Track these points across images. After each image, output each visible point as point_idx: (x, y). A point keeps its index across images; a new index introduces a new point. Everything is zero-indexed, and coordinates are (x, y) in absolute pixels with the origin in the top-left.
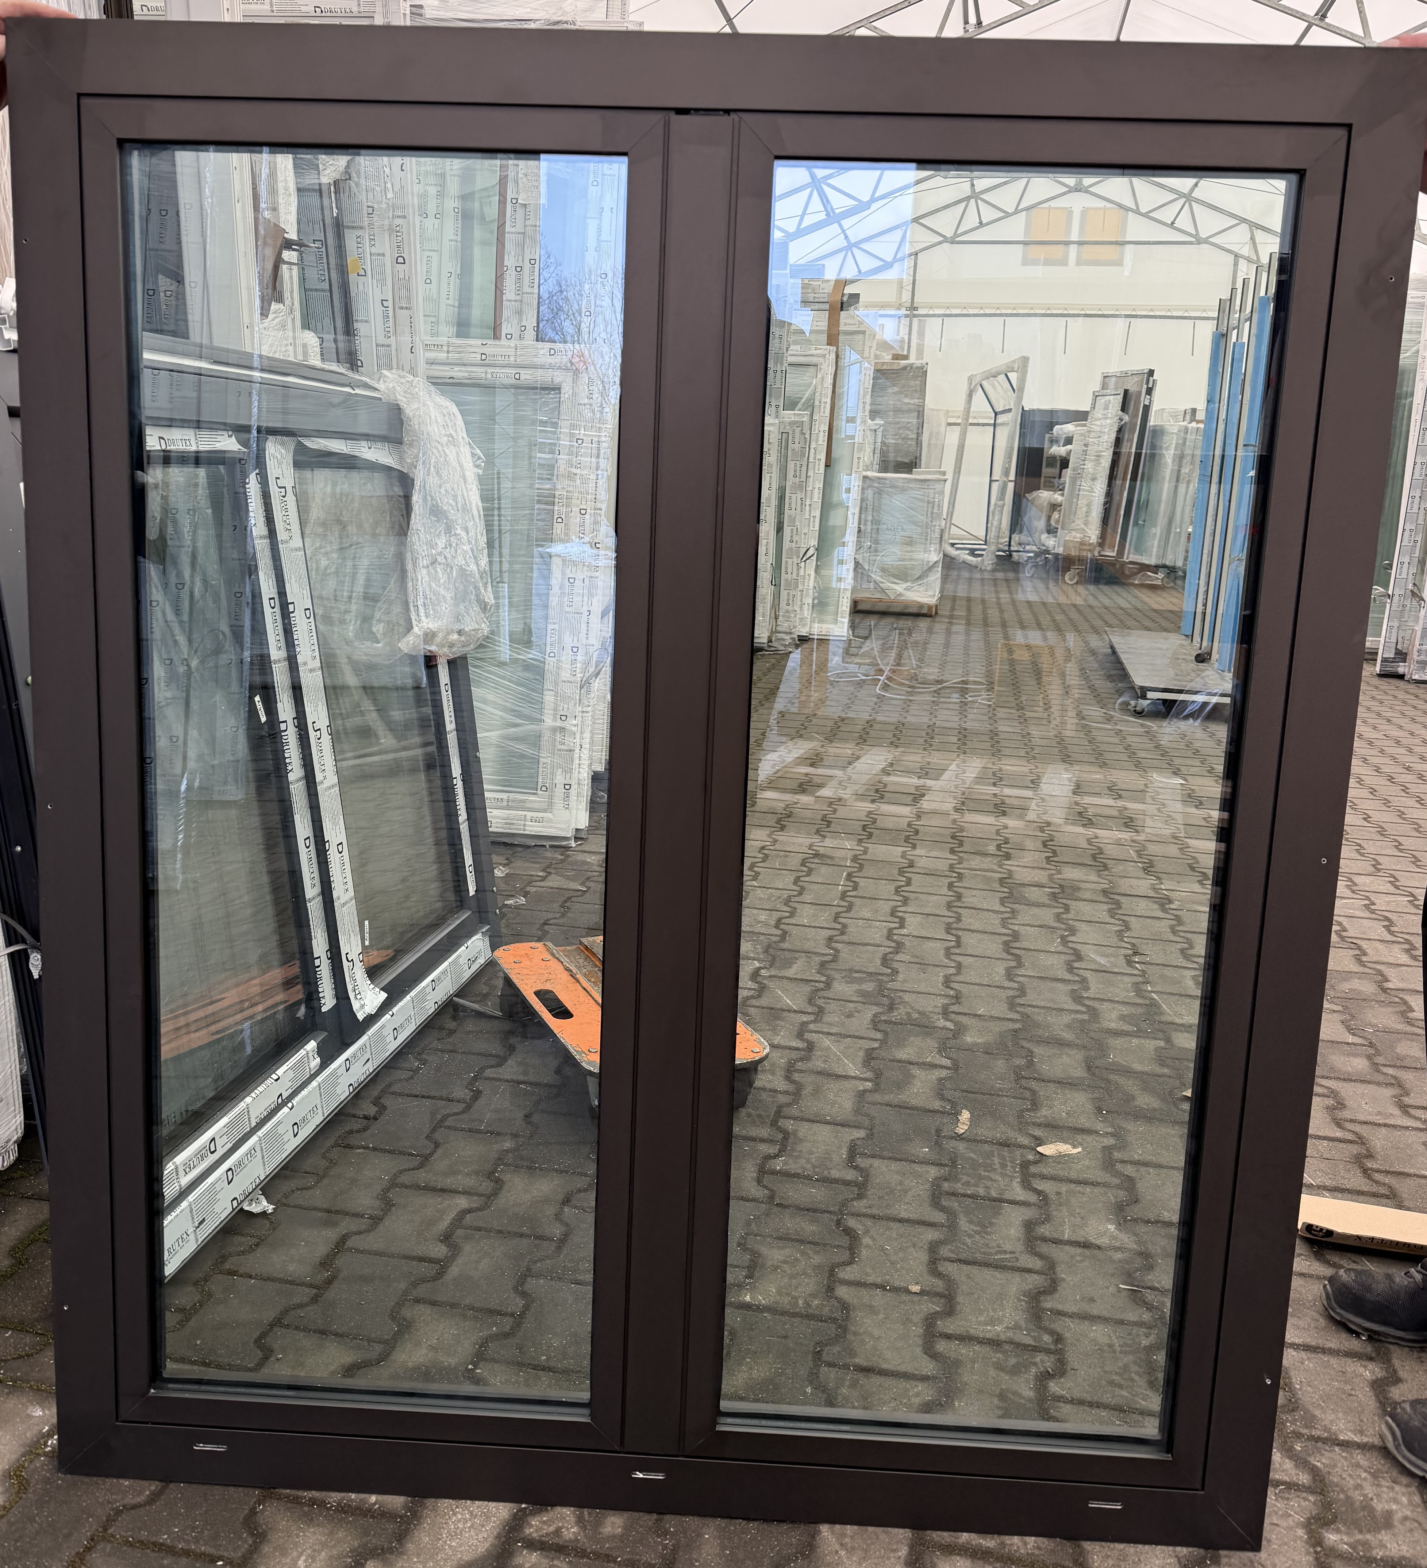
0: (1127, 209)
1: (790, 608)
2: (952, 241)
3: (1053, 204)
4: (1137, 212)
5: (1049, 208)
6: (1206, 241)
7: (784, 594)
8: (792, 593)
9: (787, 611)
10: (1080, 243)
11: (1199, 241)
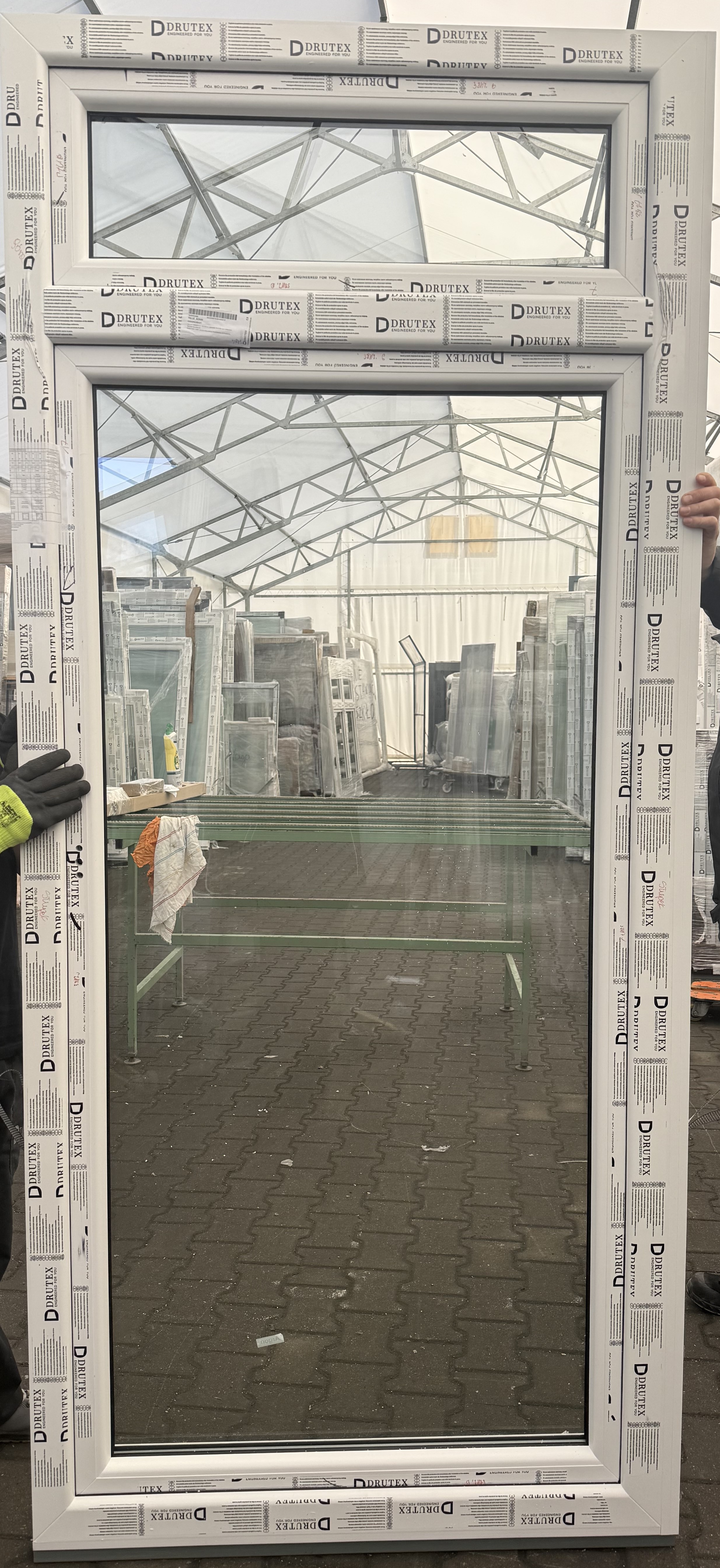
0: (496, 516)
2: (373, 541)
3: (443, 513)
4: (504, 517)
5: (442, 516)
6: (554, 537)
10: (466, 541)
11: (550, 537)
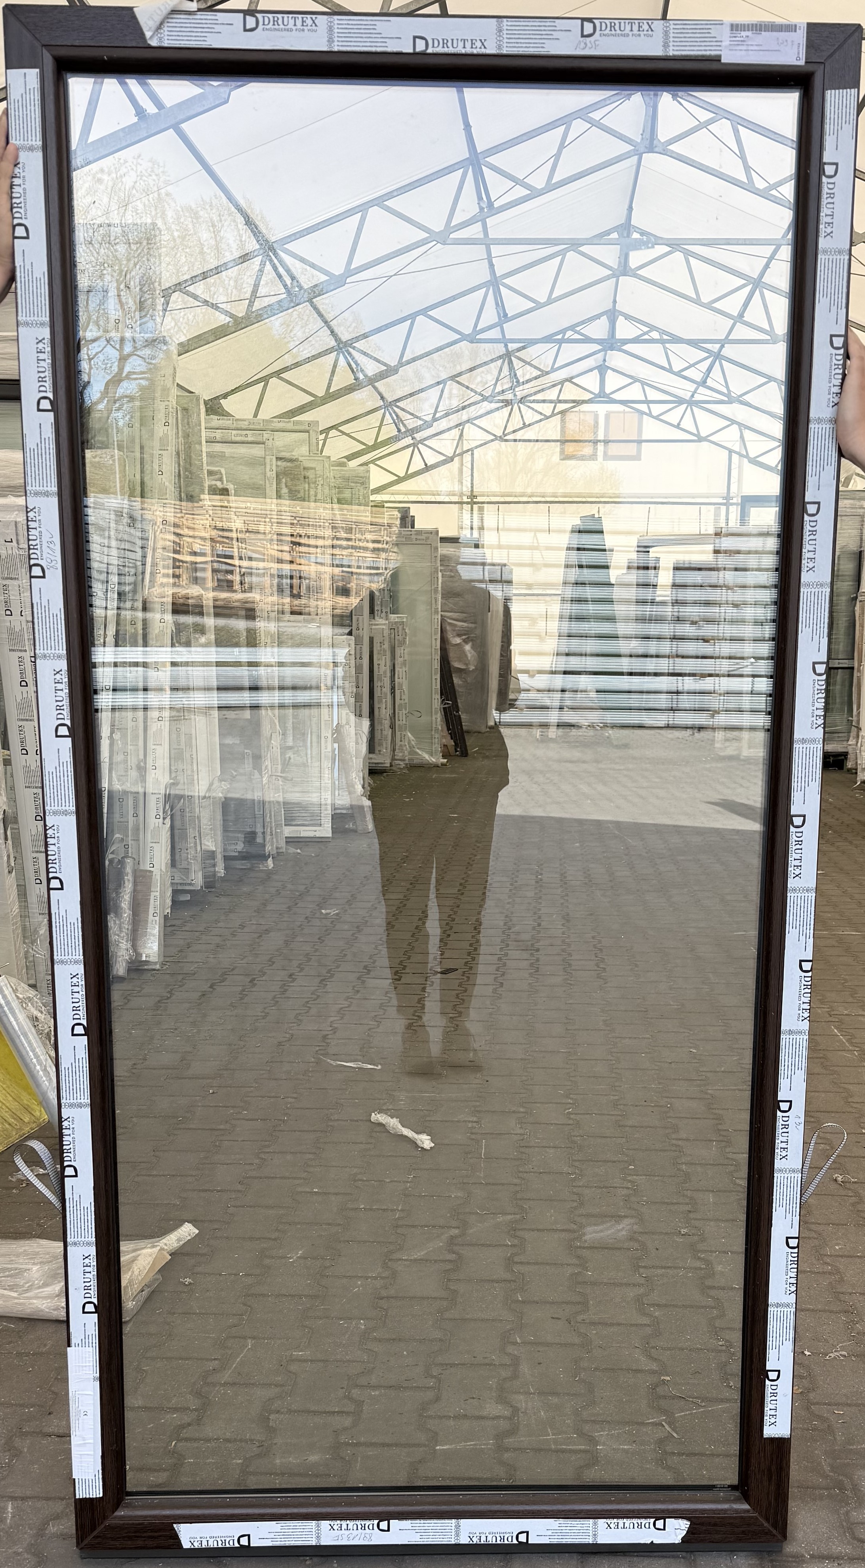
0: (642, 413)
1: (402, 743)
2: (502, 439)
4: (650, 415)
6: (705, 439)
7: (398, 733)
8: (404, 733)
9: (401, 746)
10: (606, 442)
11: (700, 439)
